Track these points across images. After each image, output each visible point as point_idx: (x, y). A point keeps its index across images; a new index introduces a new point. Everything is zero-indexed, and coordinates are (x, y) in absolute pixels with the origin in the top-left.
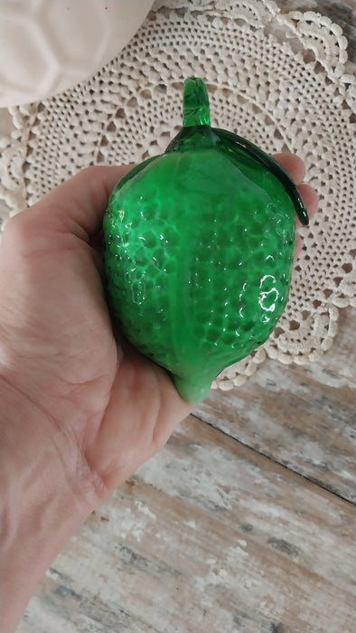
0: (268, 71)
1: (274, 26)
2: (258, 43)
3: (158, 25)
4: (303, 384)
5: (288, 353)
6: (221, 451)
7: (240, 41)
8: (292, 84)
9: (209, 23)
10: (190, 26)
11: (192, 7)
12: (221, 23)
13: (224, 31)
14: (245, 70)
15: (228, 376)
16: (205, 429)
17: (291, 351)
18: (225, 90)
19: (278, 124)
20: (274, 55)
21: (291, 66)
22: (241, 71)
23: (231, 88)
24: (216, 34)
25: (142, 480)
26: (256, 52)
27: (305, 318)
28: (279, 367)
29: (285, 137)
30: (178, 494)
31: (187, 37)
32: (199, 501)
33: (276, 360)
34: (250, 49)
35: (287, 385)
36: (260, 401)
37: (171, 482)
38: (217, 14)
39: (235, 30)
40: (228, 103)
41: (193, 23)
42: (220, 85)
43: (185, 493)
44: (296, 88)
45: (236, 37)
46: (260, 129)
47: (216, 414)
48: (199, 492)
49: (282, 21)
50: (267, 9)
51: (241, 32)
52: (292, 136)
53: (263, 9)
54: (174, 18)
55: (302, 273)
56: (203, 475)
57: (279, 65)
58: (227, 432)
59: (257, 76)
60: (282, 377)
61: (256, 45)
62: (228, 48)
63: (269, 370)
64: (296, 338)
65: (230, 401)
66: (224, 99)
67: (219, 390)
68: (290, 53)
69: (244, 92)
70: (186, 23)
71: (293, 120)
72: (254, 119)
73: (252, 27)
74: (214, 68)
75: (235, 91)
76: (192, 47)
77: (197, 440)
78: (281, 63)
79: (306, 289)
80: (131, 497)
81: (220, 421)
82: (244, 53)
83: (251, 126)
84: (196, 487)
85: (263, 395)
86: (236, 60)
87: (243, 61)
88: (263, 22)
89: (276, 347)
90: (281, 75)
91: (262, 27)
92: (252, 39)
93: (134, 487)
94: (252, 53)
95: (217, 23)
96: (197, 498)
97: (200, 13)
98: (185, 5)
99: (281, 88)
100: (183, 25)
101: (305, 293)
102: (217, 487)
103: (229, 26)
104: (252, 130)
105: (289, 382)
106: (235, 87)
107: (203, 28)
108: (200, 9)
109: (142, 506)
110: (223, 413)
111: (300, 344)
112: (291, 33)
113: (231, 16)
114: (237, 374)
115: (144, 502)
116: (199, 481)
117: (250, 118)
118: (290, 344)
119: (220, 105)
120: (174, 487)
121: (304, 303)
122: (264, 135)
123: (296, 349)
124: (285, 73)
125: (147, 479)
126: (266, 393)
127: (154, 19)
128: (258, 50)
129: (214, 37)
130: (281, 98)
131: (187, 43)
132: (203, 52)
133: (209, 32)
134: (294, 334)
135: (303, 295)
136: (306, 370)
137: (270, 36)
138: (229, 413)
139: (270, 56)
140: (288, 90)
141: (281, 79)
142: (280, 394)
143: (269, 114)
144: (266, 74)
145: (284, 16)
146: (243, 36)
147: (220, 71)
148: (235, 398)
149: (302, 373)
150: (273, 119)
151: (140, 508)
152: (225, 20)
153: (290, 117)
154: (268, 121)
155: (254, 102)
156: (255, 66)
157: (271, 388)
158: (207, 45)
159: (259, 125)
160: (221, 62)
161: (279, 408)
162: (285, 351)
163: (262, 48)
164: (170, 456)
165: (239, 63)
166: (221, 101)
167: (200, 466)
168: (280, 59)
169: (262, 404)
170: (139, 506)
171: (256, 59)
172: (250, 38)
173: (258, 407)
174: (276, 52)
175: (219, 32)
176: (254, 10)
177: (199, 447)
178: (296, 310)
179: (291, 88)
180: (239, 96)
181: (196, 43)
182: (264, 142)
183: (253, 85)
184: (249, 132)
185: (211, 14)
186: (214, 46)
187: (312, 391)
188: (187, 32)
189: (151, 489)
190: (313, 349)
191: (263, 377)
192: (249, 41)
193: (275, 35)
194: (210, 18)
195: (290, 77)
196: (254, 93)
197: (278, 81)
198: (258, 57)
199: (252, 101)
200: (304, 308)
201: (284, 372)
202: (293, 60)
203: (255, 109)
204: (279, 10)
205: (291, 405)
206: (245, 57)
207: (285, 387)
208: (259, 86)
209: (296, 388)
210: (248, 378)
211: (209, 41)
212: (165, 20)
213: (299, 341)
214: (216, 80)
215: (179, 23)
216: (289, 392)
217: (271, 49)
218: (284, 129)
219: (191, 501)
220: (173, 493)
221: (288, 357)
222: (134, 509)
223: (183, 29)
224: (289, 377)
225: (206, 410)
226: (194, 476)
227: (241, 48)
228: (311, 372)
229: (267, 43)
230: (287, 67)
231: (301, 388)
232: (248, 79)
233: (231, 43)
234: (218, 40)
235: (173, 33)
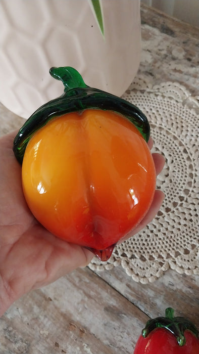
0: (183, 121)
1: (188, 102)
2: (179, 108)
3: (131, 96)
4: (190, 287)
5: (182, 267)
6: (137, 320)
7: (170, 107)
8: (194, 128)
9: (156, 98)
10: (146, 98)
11: (148, 90)
12: (161, 98)
13: (163, 102)
14: (171, 119)
15: (146, 276)
16: (130, 306)
17: (183, 266)
18: (160, 128)
19: (186, 146)
20: (187, 114)
21: (195, 120)
22: (169, 120)
23: (163, 127)
24: (158, 102)
25: (89, 331)
26: (178, 112)
27: (193, 249)
28: (177, 275)
29: (189, 153)
30: (109, 344)
31: (144, 102)
32: (121, 350)
33: (175, 270)
34: (175, 110)
35: (180, 286)
36: (164, 294)
37: (106, 335)
38: (160, 94)
39: (168, 102)
40: (161, 134)
41: (148, 97)
42: (158, 125)
43: (113, 343)
44: (196, 130)
45: (168, 105)
46: (176, 148)
47: (138, 298)
48: (122, 344)
49: (191, 100)
50: (184, 94)
51: (171, 103)
52: (193, 152)
53: (183, 93)
54: (139, 94)
55: (193, 223)
56: (125, 334)
57: (189, 119)
58: (143, 310)
59: (177, 123)
60: (178, 281)
61: (178, 109)
62: (163, 109)
63: (171, 276)
64: (187, 259)
65: (146, 291)
66: (159, 132)
67: (140, 283)
68: (195, 114)
69: (170, 129)
70: (144, 96)
71: (194, 145)
72: (173, 142)
73: (177, 101)
74: (156, 117)
75: (165, 128)
76: (146, 107)
77: (124, 312)
78: (190, 118)
79: (194, 232)
80: (81, 340)
81: (139, 303)
82: (171, 112)
83: (172, 146)
84: (120, 341)
85: (166, 291)
86: (167, 114)
87: (171, 115)
88: (182, 99)
89: (175, 262)
90: (189, 124)
91: (182, 101)
92: (176, 106)
93: (84, 334)
94: (176, 112)
95: (159, 98)
96: (120, 348)
97: (152, 93)
98: (145, 89)
99: (189, 129)
100: (143, 97)
101: (194, 234)
102: (132, 343)
103: (165, 99)
104: (172, 148)
105: (182, 285)
106: (165, 127)
107: (152, 99)
108: (152, 91)
109: (87, 347)
110: (141, 297)
111: (189, 263)
112: (196, 105)
113: (167, 95)
114: (151, 275)
115: (88, 345)
116: (122, 338)
117: (171, 142)
118: (183, 262)
119: (156, 134)
120: (107, 339)
121: (193, 239)
122: (178, 151)
123: (186, 265)
124: (192, 123)
125: (92, 331)
126: (168, 289)
127: (129, 93)
128: (179, 111)
129: (158, 104)
130: (189, 134)
131: (144, 105)
132: (151, 109)
133: (155, 101)
134: (186, 257)
135: (193, 235)
136: (192, 279)
137: (185, 105)
138: (145, 299)
139: (184, 114)
140: (192, 131)
141: (189, 125)
142: (176, 291)
143: (182, 141)
144: (182, 122)
145: (193, 97)
146: (172, 104)
147: (159, 118)
148: (149, 290)
149: (189, 280)
150: (183, 143)
151: (85, 349)
152: (164, 97)
153: (192, 144)
154: (181, 144)
155: (174, 134)
156: (176, 118)
157: (171, 287)
158: (154, 107)
159: (176, 145)
160: (160, 115)
161: (174, 300)
162: (180, 266)
163: (181, 110)
164: (108, 319)
165: (168, 116)
166: (157, 132)
167: (124, 328)
168: (189, 116)
169: (165, 296)
170: (85, 347)
171: (177, 115)
172: (175, 105)
173: (162, 297)
174: (188, 113)
175: (160, 102)
176: (178, 94)
177: (125, 316)
178: (188, 243)
179: (194, 130)
180: (167, 131)
181: (148, 106)
182: (178, 154)
183: (174, 126)
184: (170, 148)
185: (157, 93)
186: (157, 108)
187: (195, 292)
188: (144, 100)
189: (94, 337)
190: (196, 267)
191: (167, 280)
192: (175, 107)
193: (188, 105)
194: (157, 95)
195: (194, 125)
196: (175, 130)
197: (188, 126)
198: (179, 114)
199: (173, 134)
200: (193, 243)
201: (179, 278)
202: (196, 117)
203: (175, 138)
204: (190, 95)
205: (182, 299)
206: (172, 114)
207: (179, 287)
208: (177, 127)
209: (185, 289)
210: (157, 278)
211: (154, 105)
212: (134, 94)
213: (188, 261)
214: (156, 123)
215: (141, 96)
216: (181, 291)
217: (185, 112)
218: (189, 149)
219: (116, 349)
220: (106, 342)
221: (182, 269)
222: (82, 348)
223: (143, 99)
224: (182, 282)
225: (132, 295)
226: (119, 333)
227: (170, 109)
228: (195, 281)
229: (183, 108)
230: (193, 120)
231: (189, 289)
232: (172, 124)
233: (166, 107)
234: (159, 105)
235: (138, 100)
